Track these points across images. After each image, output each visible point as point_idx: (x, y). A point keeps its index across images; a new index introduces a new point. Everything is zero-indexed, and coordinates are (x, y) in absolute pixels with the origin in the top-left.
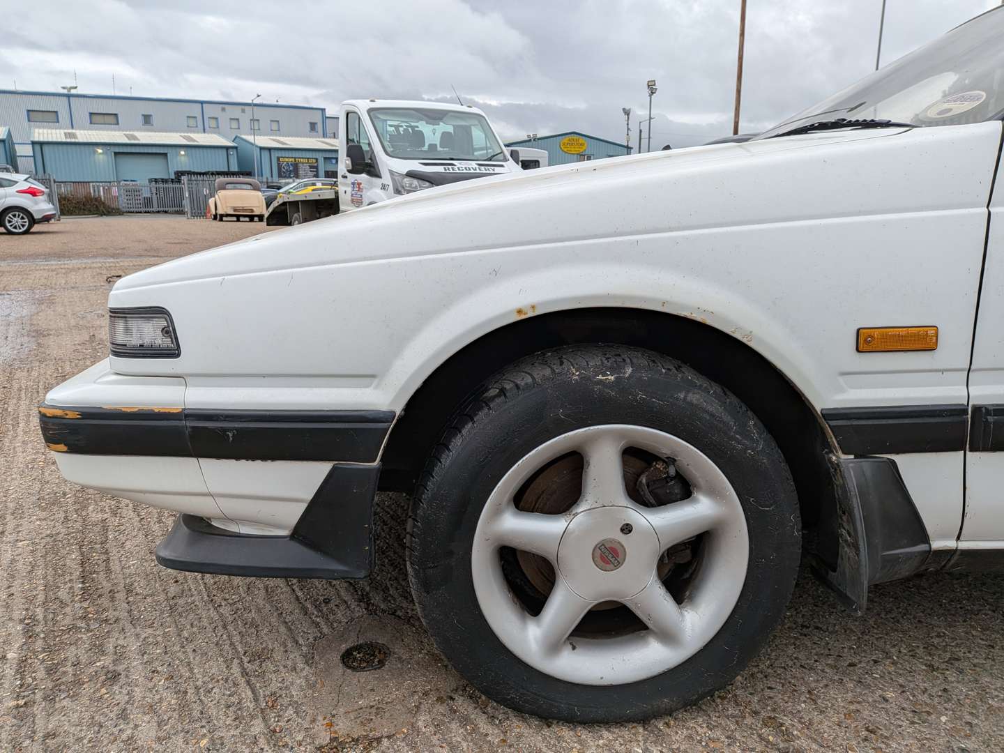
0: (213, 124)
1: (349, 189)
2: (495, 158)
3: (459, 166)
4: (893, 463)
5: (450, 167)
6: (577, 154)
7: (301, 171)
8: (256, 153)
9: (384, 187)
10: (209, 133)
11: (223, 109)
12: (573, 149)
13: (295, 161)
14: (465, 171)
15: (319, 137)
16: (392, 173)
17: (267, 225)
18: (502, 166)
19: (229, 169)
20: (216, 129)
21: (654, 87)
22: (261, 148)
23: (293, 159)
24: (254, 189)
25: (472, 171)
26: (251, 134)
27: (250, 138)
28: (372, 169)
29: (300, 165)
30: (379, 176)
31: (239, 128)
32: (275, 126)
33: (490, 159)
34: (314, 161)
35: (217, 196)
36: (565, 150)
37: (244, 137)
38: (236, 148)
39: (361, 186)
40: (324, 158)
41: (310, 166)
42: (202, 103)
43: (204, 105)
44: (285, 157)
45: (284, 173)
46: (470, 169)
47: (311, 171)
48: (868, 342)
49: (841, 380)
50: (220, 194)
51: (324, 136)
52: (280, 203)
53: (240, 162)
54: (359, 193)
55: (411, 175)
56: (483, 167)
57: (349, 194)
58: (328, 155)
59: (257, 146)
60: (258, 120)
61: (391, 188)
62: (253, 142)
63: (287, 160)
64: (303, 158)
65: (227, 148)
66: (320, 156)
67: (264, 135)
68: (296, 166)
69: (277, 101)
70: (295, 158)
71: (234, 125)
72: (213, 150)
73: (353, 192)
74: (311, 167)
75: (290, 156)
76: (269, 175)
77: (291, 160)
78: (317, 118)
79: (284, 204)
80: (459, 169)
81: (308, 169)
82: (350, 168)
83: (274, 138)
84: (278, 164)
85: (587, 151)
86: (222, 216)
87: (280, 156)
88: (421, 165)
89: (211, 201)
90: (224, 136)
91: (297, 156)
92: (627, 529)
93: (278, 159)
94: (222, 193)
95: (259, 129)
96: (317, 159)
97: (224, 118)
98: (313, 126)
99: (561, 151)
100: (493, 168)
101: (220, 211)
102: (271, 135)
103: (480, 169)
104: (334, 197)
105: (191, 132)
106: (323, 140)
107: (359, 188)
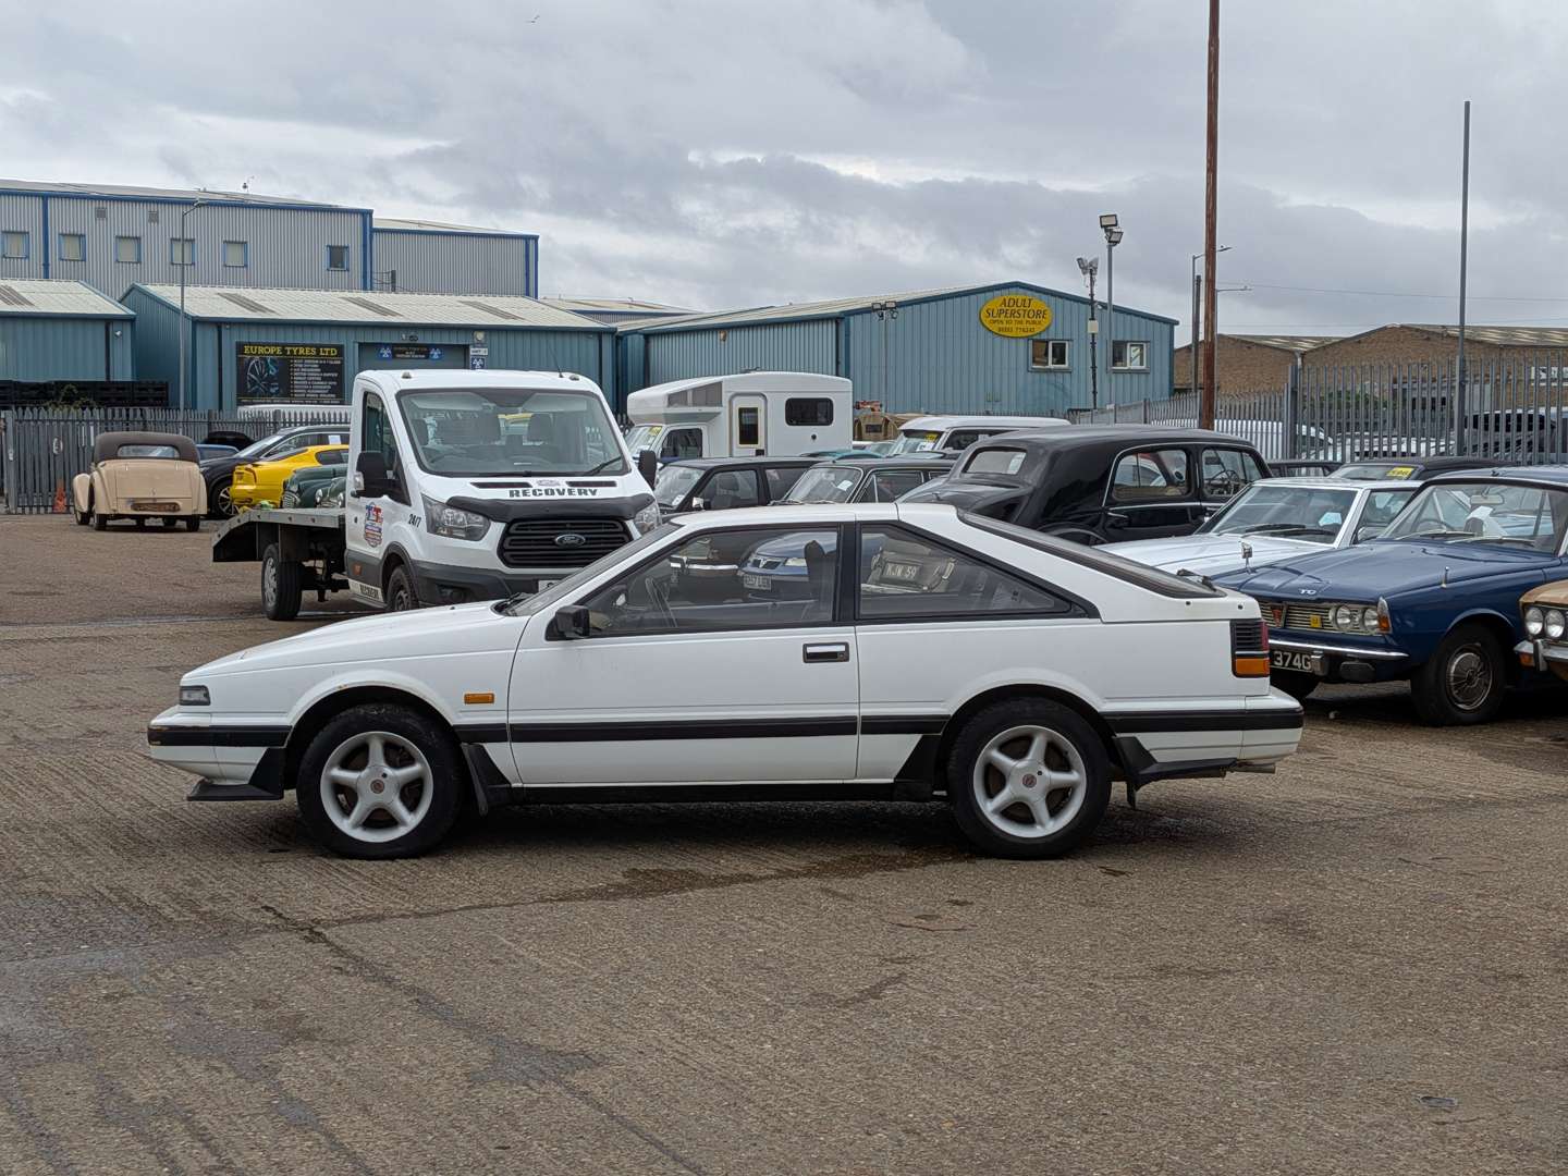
0: (71, 249)
1: (362, 516)
2: (604, 469)
3: (535, 486)
4: (482, 747)
5: (520, 490)
6: (1028, 338)
7: (298, 379)
8: (184, 332)
9: (413, 520)
10: (59, 278)
11: (101, 214)
12: (1013, 326)
13: (284, 352)
14: (544, 497)
15: (350, 289)
16: (426, 499)
17: (215, 560)
18: (612, 484)
19: (108, 376)
20: (78, 268)
21: (1115, 229)
22: (198, 322)
23: (279, 349)
24: (182, 458)
25: (557, 496)
26: (171, 283)
27: (169, 293)
28: (397, 491)
29: (297, 363)
30: (407, 502)
31: (139, 262)
32: (235, 256)
33: (596, 472)
34: (334, 352)
35: (95, 474)
36: (994, 327)
37: (153, 289)
38: (131, 320)
39: (380, 514)
40: (361, 345)
41: (321, 366)
42: (45, 197)
43: (51, 203)
44: (259, 344)
45: (253, 383)
46: (553, 493)
47: (324, 379)
48: (469, 699)
49: (461, 714)
50: (103, 470)
51: (367, 285)
52: (242, 523)
53: (140, 358)
54: (377, 524)
55: (456, 503)
56: (576, 489)
57: (361, 524)
58: (370, 338)
59: (186, 316)
60: (192, 241)
61: (423, 524)
62: (177, 304)
63: (262, 350)
64: (304, 346)
65: (108, 321)
66: (350, 343)
67: (206, 284)
68: (285, 365)
69: (245, 187)
70: (283, 346)
71: (128, 252)
72: (70, 326)
73: (368, 522)
74: (324, 368)
75: (273, 341)
76: (212, 404)
77: (272, 350)
78: (350, 237)
79: (251, 524)
80: (534, 492)
81: (314, 371)
82: (362, 488)
83: (233, 291)
84: (239, 360)
85: (1052, 328)
86: (103, 518)
87: (244, 339)
88: (474, 487)
89: (80, 482)
90: (101, 288)
91: (290, 341)
92: (385, 775)
93: (240, 348)
94: (109, 466)
95: (193, 264)
96: (340, 349)
97: (100, 237)
98: (337, 257)
99: (982, 330)
100: (593, 489)
101: (102, 508)
102: (224, 284)
103: (570, 492)
104: (337, 526)
105: (14, 276)
106: (362, 295)
107: (378, 517)
